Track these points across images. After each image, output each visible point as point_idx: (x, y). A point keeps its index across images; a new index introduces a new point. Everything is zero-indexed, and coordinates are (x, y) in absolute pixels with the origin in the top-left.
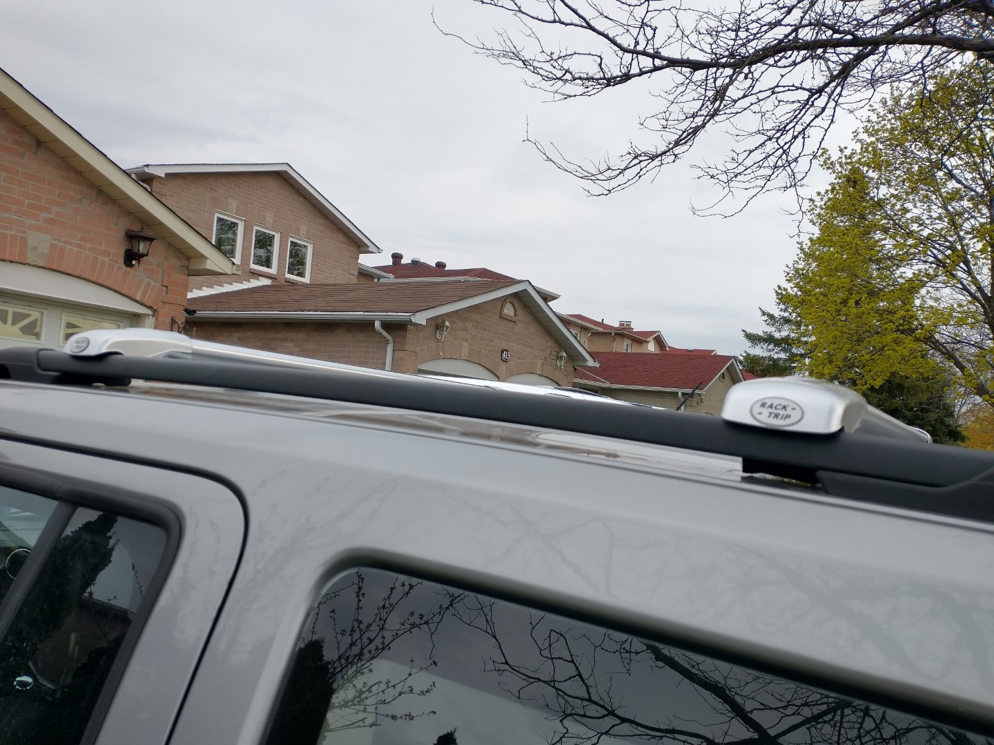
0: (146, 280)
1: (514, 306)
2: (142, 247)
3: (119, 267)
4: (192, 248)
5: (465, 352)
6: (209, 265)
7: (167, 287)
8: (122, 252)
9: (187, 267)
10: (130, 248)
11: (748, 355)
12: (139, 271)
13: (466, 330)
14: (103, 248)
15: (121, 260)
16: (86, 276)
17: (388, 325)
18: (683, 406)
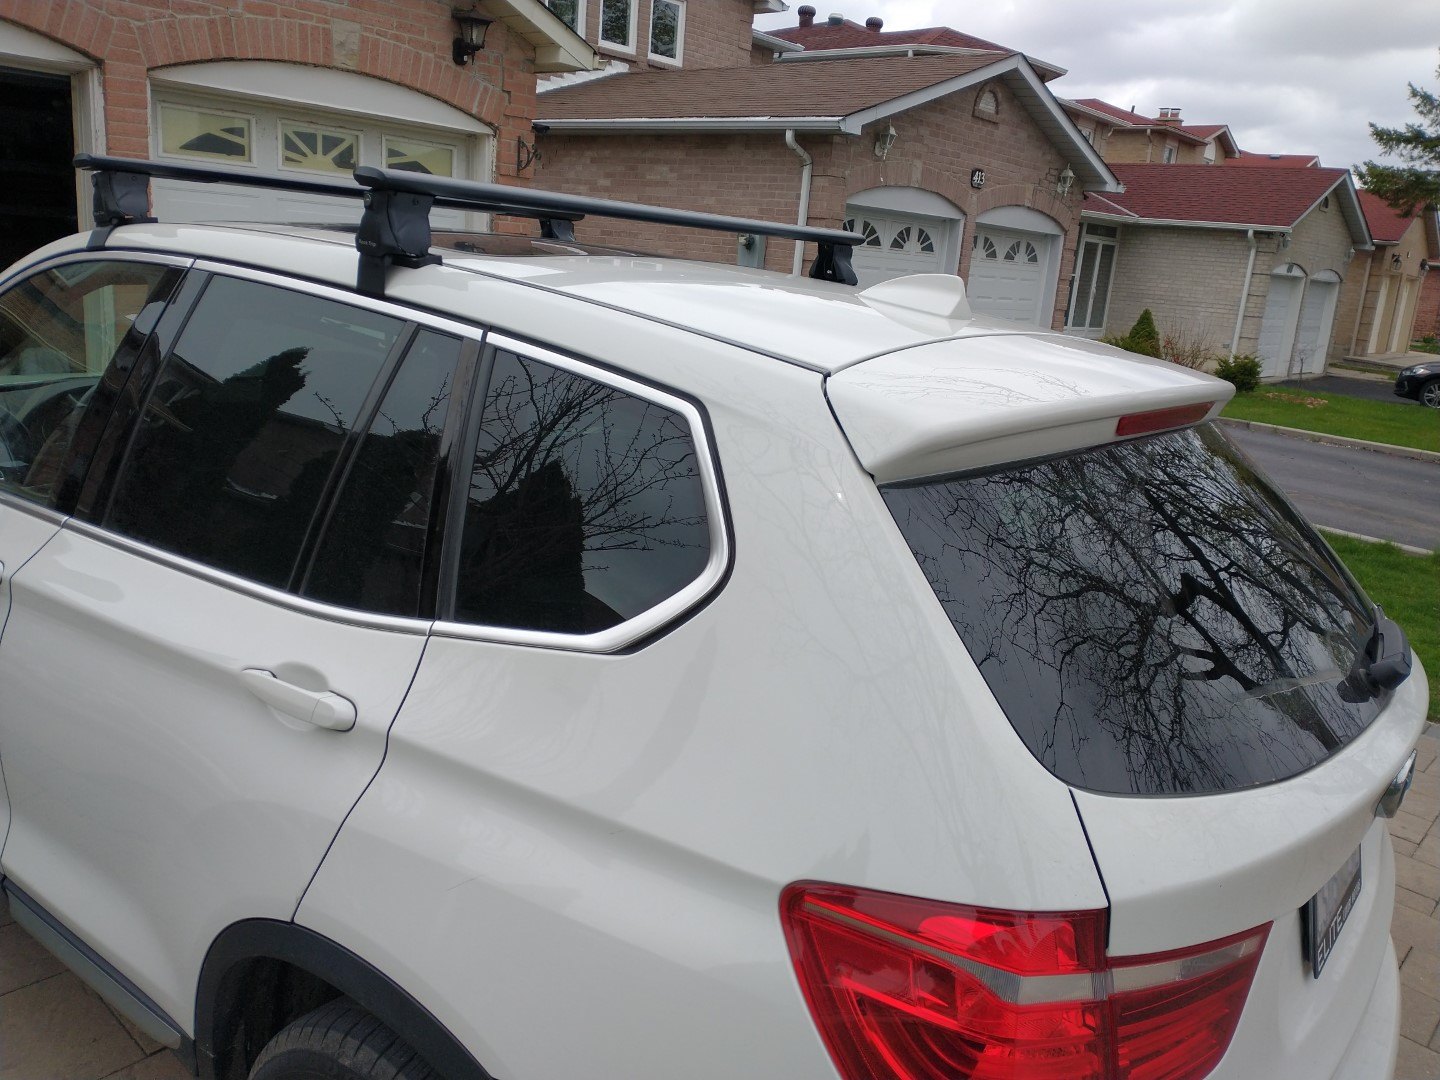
0: (483, 84)
1: (996, 100)
2: (476, 35)
3: (448, 66)
4: (539, 32)
5: (917, 175)
6: (563, 58)
7: (509, 93)
8: (448, 43)
9: (533, 61)
10: (460, 37)
12: (474, 70)
13: (919, 139)
14: (425, 38)
15: (449, 56)
16: (408, 82)
17: (805, 137)
18: (1253, 252)
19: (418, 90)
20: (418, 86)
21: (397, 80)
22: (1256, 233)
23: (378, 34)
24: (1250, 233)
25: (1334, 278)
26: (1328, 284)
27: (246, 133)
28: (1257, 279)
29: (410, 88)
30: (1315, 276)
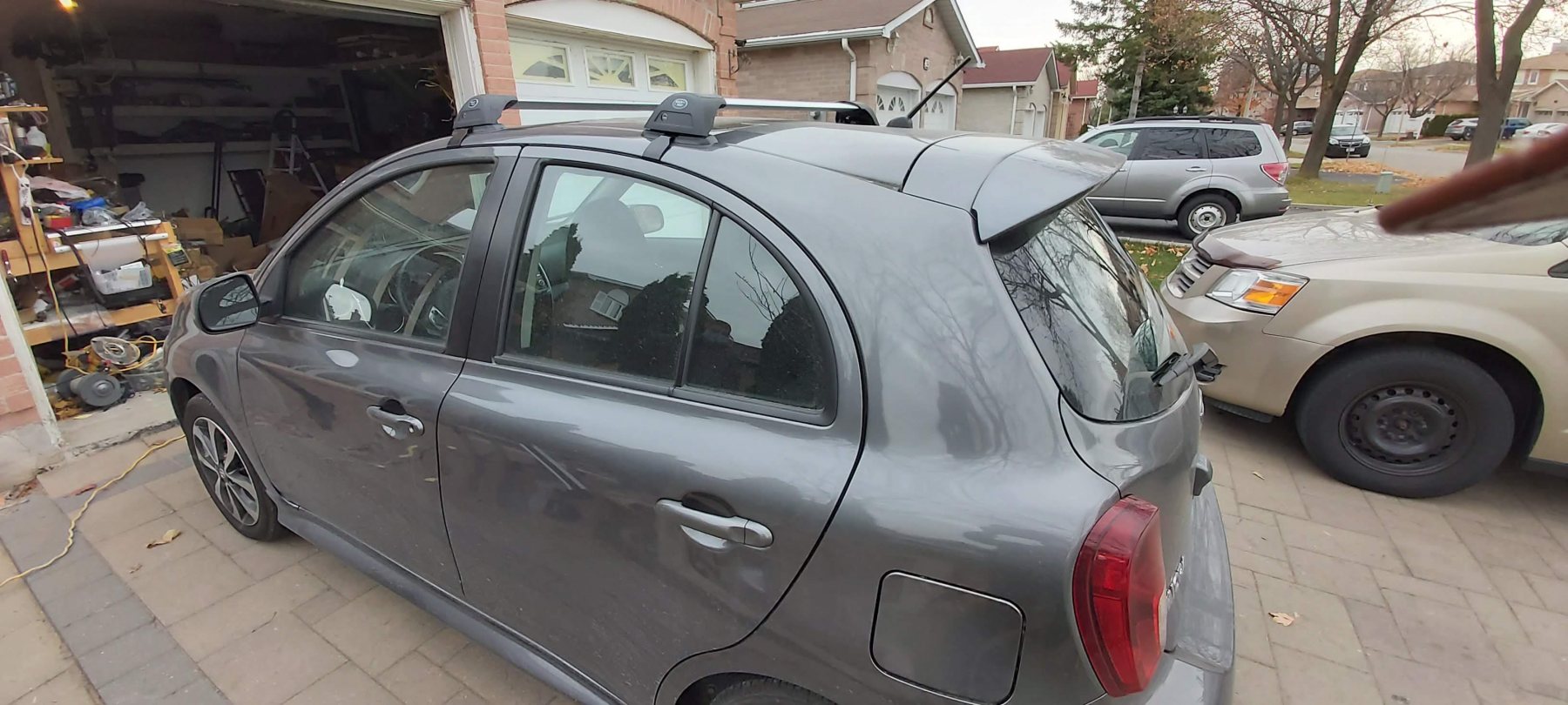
0: (710, 12)
1: (932, 12)
5: (903, 63)
7: (721, 17)
11: (1059, 44)
16: (667, 13)
17: (853, 43)
18: (1015, 98)
19: (671, 18)
20: (673, 15)
21: (661, 10)
22: (1017, 87)
24: (1014, 88)
25: (1045, 109)
26: (1040, 112)
27: (564, 58)
28: (1017, 113)
29: (667, 17)
30: (1038, 110)
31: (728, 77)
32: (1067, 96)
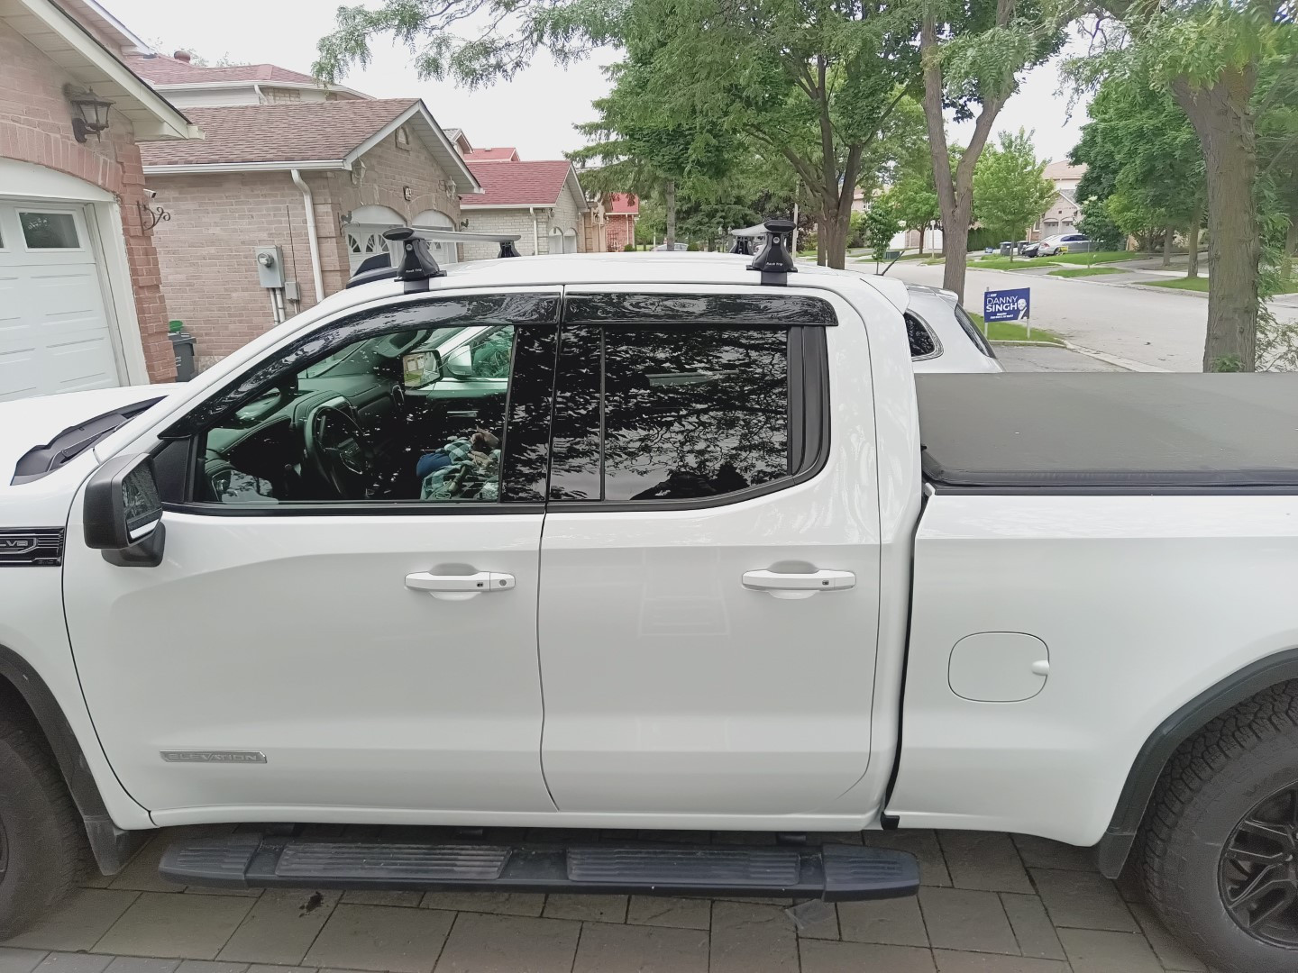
0: (102, 158)
1: (405, 131)
2: (91, 116)
3: (72, 145)
4: (145, 109)
5: (377, 197)
6: (166, 130)
7: (121, 163)
8: (70, 124)
9: (133, 134)
10: (79, 117)
12: (93, 145)
13: (371, 168)
14: (51, 121)
15: (72, 136)
16: (45, 161)
17: (308, 176)
18: (535, 222)
20: (53, 164)
21: (35, 160)
22: (534, 209)
23: (13, 121)
24: (531, 210)
25: (574, 234)
26: (568, 237)
28: (541, 240)
29: (47, 167)
30: (566, 234)
31: (140, 234)
32: (601, 215)
